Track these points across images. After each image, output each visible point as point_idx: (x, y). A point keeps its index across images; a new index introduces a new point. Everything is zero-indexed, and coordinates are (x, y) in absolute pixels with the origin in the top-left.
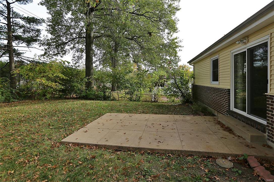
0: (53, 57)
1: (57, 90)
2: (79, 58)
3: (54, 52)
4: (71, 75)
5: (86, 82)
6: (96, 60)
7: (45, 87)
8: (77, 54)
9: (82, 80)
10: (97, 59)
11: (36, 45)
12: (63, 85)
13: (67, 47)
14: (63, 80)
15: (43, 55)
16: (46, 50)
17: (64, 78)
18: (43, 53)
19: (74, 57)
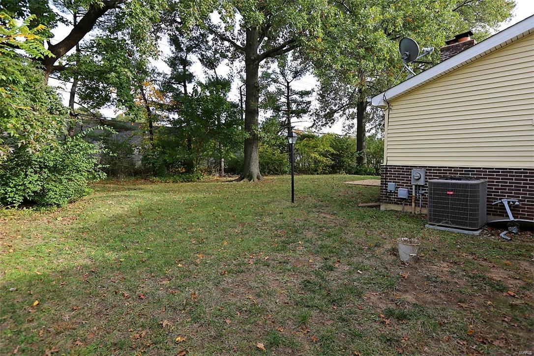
0: (322, 128)
1: (327, 166)
2: (350, 127)
3: (322, 122)
4: (341, 149)
5: (357, 158)
6: (371, 127)
7: (316, 162)
8: (348, 122)
9: (352, 154)
10: (373, 126)
11: (306, 117)
12: (333, 160)
13: (336, 115)
14: (332, 154)
15: (312, 127)
16: (315, 121)
17: (335, 152)
18: (311, 124)
19: (344, 127)
